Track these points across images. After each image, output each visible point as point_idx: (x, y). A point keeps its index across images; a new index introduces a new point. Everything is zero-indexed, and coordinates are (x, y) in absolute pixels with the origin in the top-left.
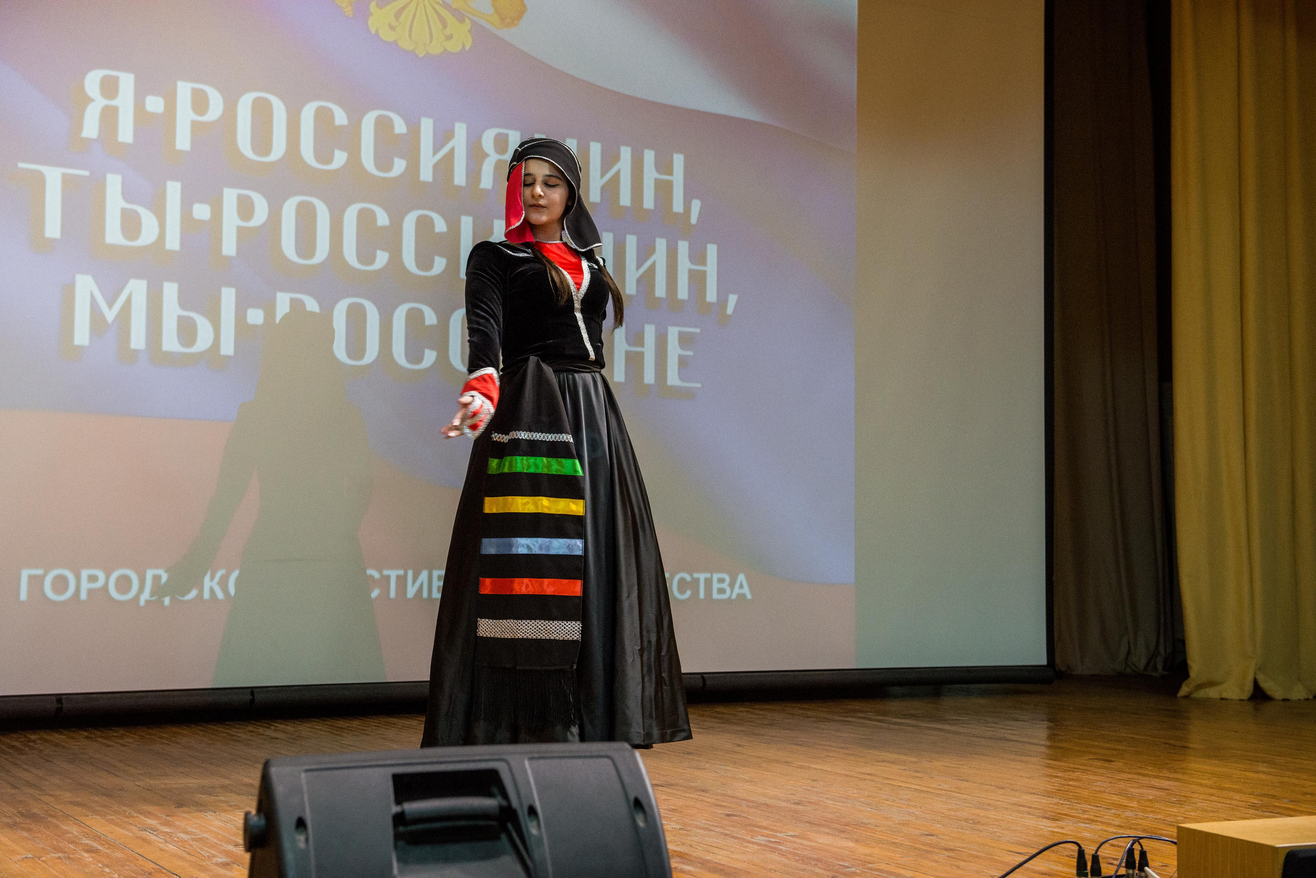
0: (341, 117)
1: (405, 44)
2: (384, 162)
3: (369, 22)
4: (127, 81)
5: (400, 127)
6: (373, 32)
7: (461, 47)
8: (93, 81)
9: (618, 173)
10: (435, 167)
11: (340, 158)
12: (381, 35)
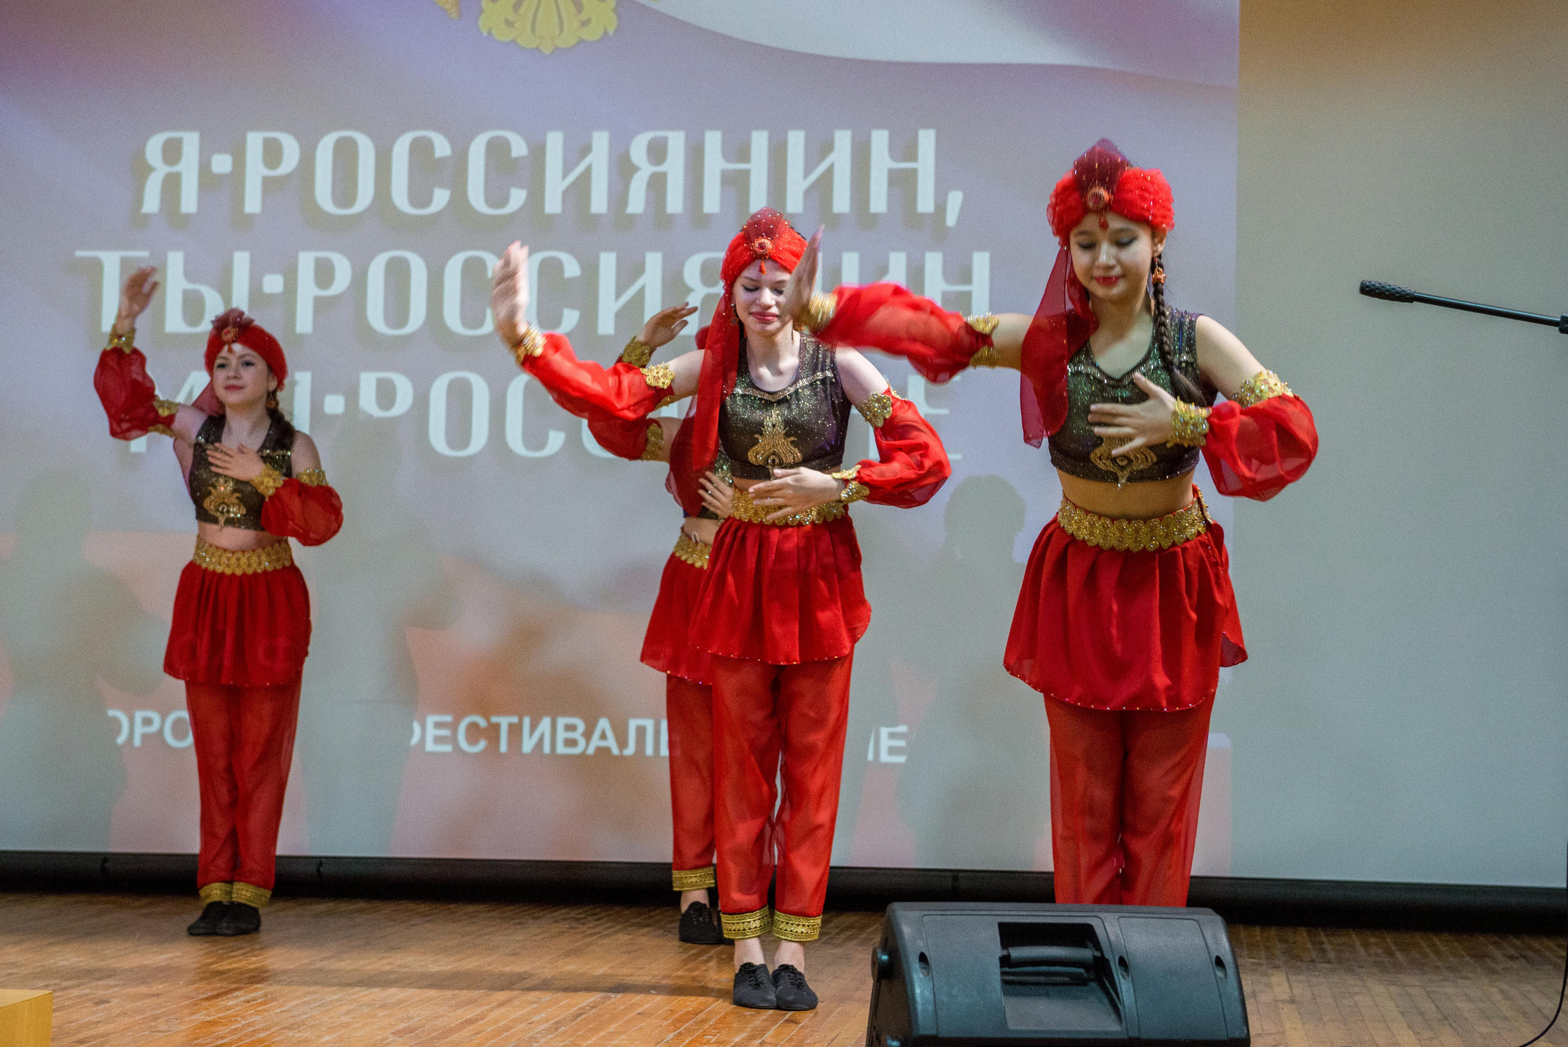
0: (442, 147)
1: (528, 41)
2: (496, 198)
3: (480, 23)
4: (191, 141)
5: (519, 148)
6: (485, 34)
7: (600, 33)
8: (154, 149)
9: (831, 169)
10: (565, 193)
11: (441, 198)
12: (497, 35)
